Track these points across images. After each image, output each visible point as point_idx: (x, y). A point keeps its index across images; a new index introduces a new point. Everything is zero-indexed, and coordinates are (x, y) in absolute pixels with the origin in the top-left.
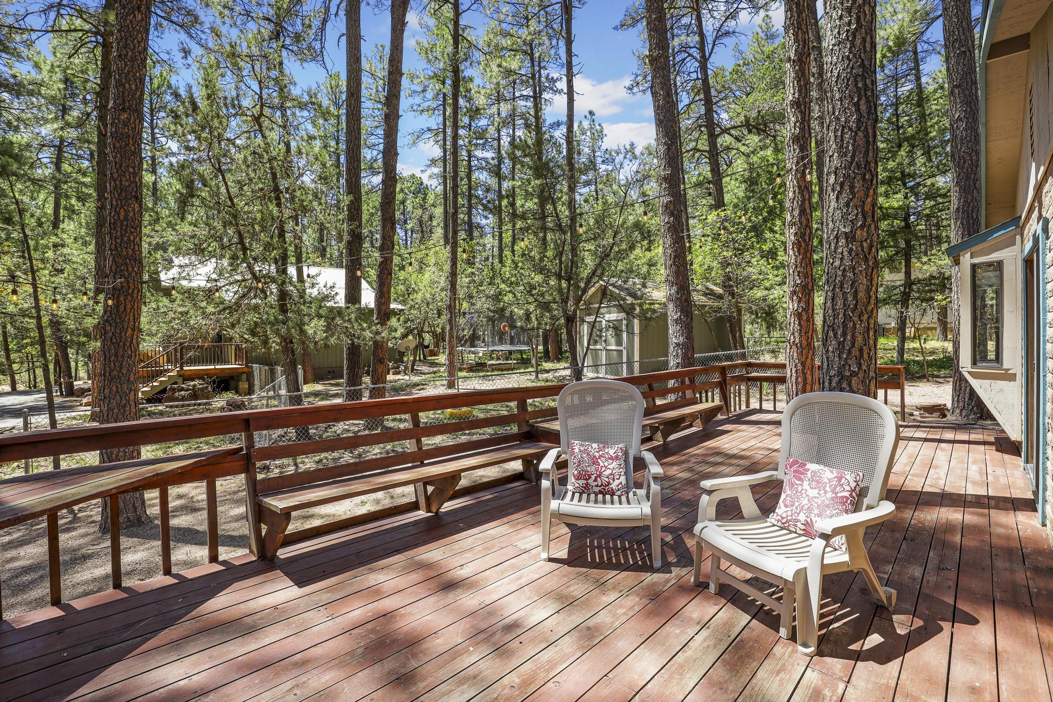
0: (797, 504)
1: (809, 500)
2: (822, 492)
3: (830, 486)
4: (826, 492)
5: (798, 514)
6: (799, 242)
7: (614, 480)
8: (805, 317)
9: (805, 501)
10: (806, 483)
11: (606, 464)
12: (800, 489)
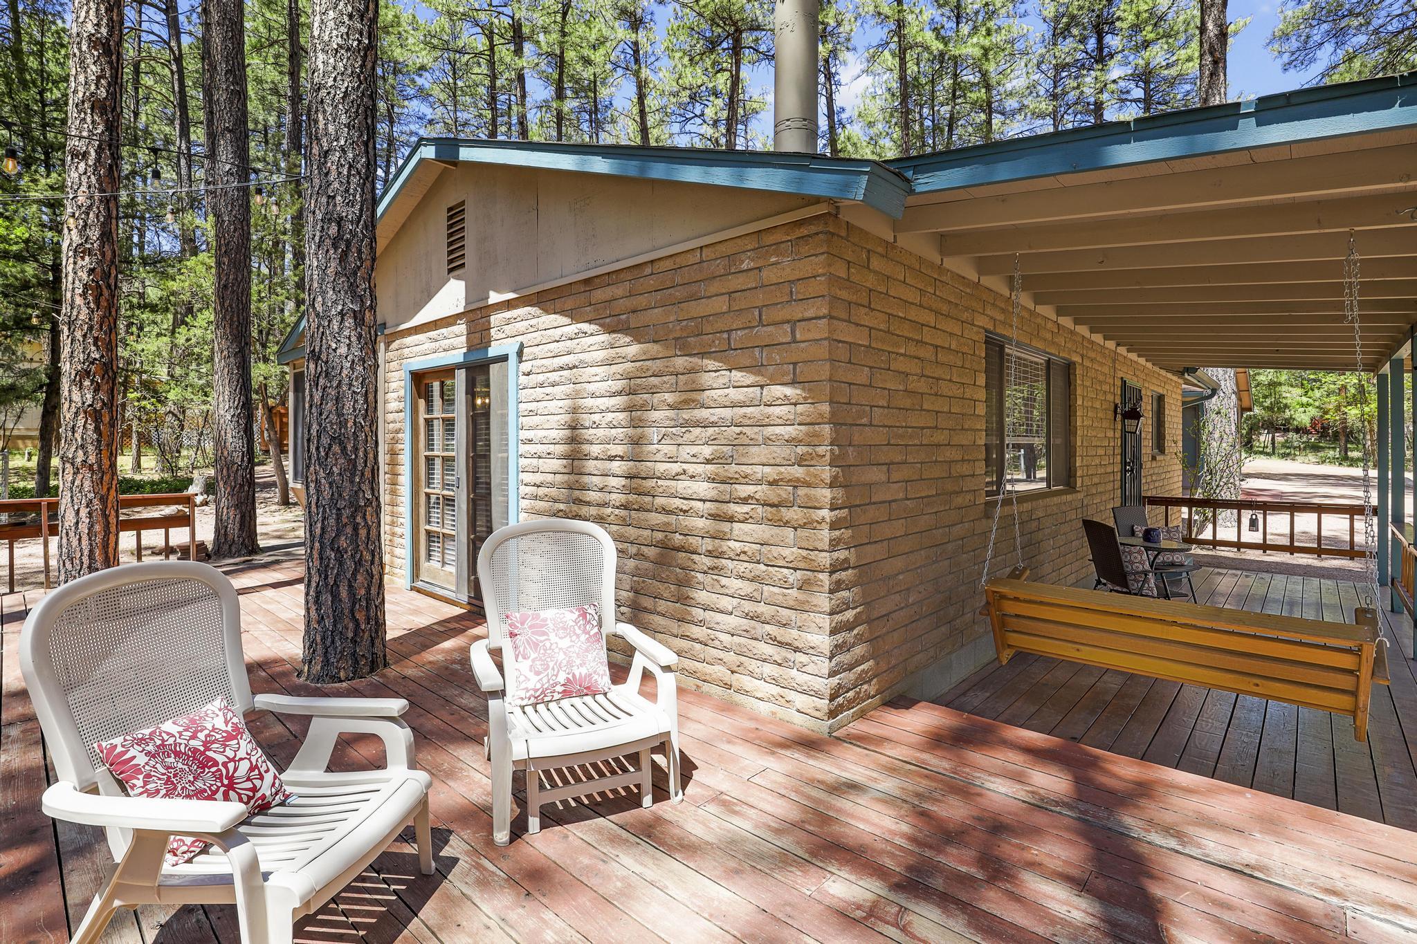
0: (551, 664)
1: (565, 653)
2: (574, 638)
3: (579, 628)
4: (578, 636)
5: (556, 676)
6: (98, 286)
7: (262, 778)
8: (106, 419)
9: (561, 657)
10: (552, 636)
11: (230, 753)
12: (548, 645)
